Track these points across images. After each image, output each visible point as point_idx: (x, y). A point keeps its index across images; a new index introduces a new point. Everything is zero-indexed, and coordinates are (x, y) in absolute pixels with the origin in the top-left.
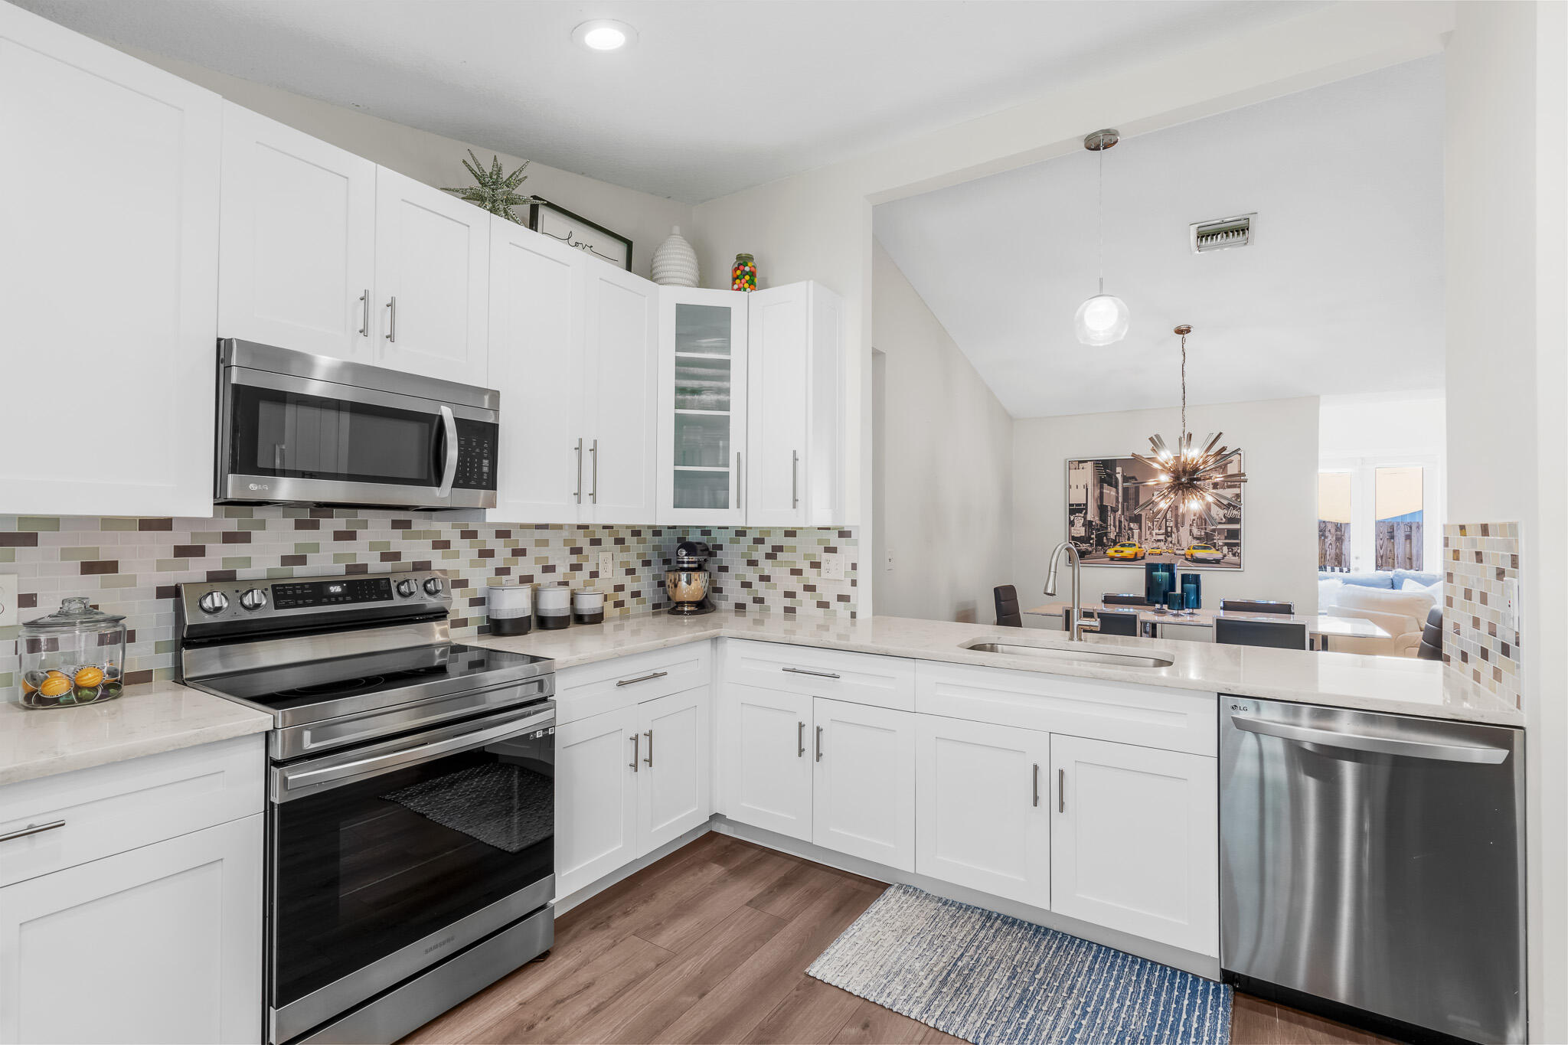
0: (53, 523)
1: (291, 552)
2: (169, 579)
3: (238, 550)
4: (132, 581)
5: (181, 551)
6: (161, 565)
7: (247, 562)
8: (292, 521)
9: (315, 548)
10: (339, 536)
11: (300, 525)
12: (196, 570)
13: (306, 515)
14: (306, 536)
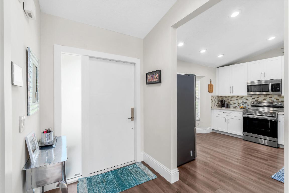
0: (244, 96)
1: (264, 99)
2: (252, 101)
3: (258, 98)
4: (249, 101)
5: (253, 98)
6: (251, 100)
7: (259, 100)
8: (264, 96)
9: (267, 99)
10: (270, 97)
11: (265, 96)
12: (254, 100)
13: (266, 95)
14: (266, 97)
